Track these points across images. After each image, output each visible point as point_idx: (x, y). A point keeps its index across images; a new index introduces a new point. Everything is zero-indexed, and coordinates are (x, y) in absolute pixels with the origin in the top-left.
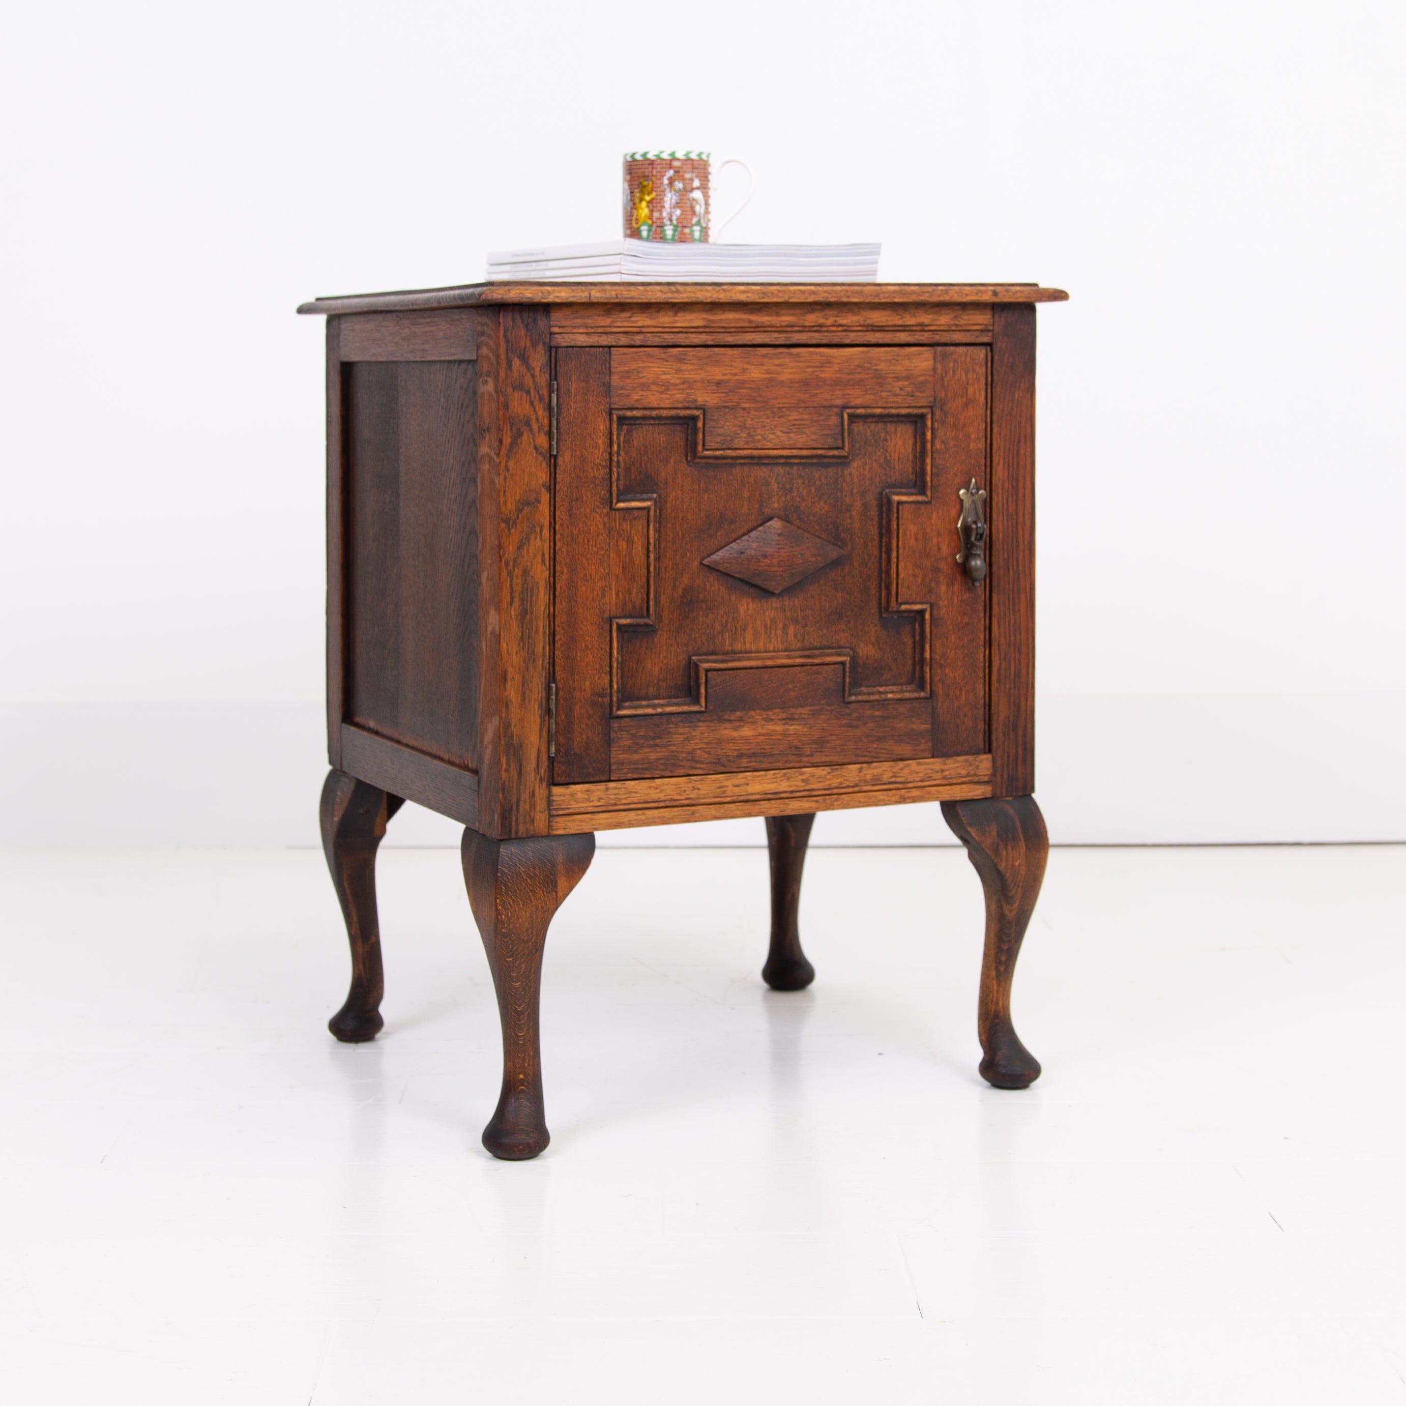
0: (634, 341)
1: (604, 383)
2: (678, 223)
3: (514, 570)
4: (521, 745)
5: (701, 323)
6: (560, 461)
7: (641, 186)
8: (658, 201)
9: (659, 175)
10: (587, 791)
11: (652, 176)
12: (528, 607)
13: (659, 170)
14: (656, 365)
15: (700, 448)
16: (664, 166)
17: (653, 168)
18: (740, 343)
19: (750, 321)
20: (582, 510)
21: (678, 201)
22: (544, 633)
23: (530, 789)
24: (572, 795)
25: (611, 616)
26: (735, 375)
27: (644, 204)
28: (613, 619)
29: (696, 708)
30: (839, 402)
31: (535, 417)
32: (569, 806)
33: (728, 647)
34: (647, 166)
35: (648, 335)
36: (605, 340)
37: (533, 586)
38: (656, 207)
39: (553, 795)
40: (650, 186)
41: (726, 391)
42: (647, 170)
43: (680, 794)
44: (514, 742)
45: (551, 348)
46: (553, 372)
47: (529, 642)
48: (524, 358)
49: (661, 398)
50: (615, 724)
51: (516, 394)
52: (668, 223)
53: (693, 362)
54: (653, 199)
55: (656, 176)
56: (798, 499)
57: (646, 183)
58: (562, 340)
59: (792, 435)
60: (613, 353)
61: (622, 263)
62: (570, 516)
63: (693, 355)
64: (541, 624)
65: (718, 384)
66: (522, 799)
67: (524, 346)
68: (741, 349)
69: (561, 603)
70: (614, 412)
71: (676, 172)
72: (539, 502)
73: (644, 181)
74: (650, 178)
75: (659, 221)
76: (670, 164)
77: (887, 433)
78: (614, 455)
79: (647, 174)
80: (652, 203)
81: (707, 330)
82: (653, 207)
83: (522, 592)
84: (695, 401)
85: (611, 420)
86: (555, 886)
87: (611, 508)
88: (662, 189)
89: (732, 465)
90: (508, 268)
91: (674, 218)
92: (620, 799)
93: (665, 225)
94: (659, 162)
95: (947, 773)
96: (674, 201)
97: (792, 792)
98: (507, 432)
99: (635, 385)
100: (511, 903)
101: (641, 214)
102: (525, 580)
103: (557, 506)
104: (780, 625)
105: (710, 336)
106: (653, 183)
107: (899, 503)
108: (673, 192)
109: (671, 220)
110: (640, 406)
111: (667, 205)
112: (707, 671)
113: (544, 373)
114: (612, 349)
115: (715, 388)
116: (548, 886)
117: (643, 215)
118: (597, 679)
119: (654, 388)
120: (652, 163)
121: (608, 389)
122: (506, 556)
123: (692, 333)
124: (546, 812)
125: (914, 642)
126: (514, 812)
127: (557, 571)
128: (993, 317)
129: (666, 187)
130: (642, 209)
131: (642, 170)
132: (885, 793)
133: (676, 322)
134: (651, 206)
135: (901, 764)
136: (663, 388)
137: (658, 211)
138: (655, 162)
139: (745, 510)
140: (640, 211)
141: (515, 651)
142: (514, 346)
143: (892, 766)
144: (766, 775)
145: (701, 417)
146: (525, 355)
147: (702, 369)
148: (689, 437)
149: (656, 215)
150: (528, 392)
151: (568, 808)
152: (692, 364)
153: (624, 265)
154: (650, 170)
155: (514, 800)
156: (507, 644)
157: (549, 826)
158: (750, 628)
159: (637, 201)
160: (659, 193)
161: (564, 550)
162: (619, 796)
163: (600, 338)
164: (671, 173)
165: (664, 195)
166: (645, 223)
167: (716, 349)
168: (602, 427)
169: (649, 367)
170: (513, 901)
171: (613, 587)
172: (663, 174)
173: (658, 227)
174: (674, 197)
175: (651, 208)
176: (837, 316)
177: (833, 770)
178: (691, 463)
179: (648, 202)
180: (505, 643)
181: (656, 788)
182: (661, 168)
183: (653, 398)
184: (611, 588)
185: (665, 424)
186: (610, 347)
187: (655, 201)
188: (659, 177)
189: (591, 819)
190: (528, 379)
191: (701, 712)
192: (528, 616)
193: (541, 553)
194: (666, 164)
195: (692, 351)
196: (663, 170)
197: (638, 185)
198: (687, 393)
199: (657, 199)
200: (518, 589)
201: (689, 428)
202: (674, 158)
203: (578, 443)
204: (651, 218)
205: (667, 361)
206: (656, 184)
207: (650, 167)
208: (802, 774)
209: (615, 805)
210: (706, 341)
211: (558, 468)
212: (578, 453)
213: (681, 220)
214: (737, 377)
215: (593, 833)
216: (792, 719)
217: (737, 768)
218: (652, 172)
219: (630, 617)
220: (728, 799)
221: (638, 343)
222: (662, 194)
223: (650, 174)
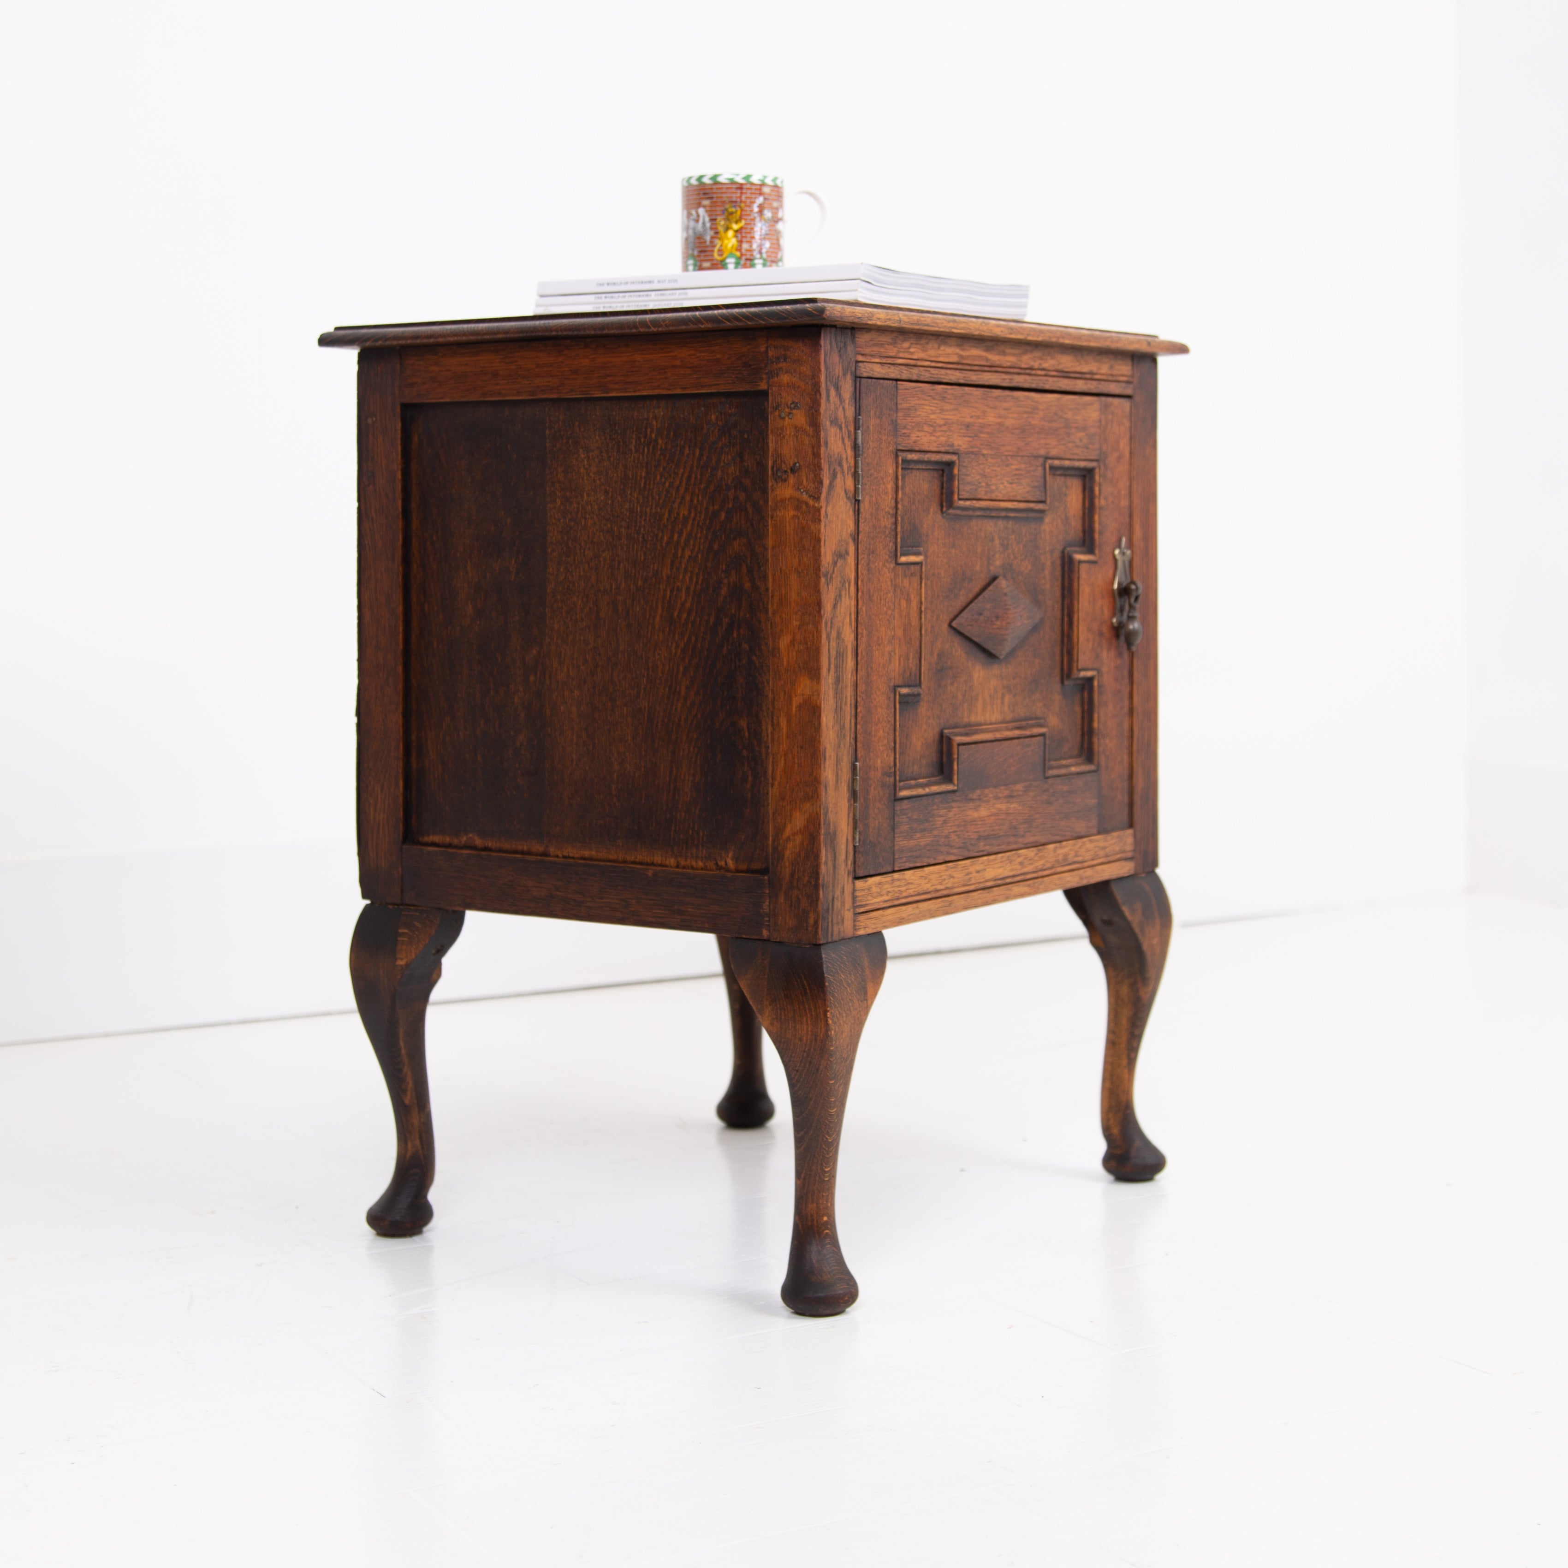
0: (912, 374)
1: (892, 420)
2: (768, 256)
3: (831, 632)
4: (835, 832)
5: (954, 359)
6: (862, 505)
7: (726, 213)
8: (748, 231)
9: (748, 201)
10: (880, 883)
11: (741, 202)
12: (841, 674)
13: (748, 195)
14: (927, 402)
15: (956, 497)
16: (753, 191)
17: (742, 193)
18: (980, 383)
19: (987, 359)
20: (876, 564)
21: (768, 232)
22: (851, 704)
23: (841, 884)
24: (869, 889)
25: (895, 684)
26: (978, 417)
27: (730, 233)
28: (896, 688)
29: (950, 787)
30: (1042, 452)
31: (845, 457)
32: (868, 902)
33: (966, 720)
34: (734, 190)
35: (922, 369)
36: (893, 373)
37: (843, 651)
38: (746, 237)
39: (856, 890)
40: (739, 213)
41: (972, 435)
42: (734, 195)
43: (941, 884)
44: (831, 830)
45: (856, 377)
46: (858, 404)
47: (841, 715)
48: (838, 388)
49: (931, 440)
50: (899, 806)
51: (833, 430)
52: (758, 256)
53: (951, 401)
54: (741, 228)
55: (745, 202)
56: (1012, 557)
57: (733, 210)
58: (865, 370)
59: (1014, 486)
60: (899, 387)
61: (859, 290)
62: (868, 570)
63: (952, 394)
64: (849, 692)
65: (968, 426)
66: (836, 896)
67: (838, 375)
68: (982, 390)
69: (862, 670)
70: (900, 454)
71: (765, 199)
72: (847, 553)
73: (731, 207)
74: (738, 204)
75: (749, 253)
76: (760, 189)
77: (1067, 487)
78: (899, 503)
79: (734, 199)
80: (741, 233)
81: (960, 367)
82: (742, 237)
83: (837, 657)
84: (952, 445)
85: (897, 463)
86: (866, 993)
87: (897, 564)
88: (752, 217)
89: (971, 517)
90: (591, 298)
91: (764, 251)
92: (901, 892)
93: (755, 259)
94: (748, 186)
95: (1107, 850)
96: (763, 232)
97: (1014, 876)
98: (826, 473)
99: (913, 424)
100: (838, 1016)
101: (727, 245)
102: (839, 643)
103: (859, 559)
104: (1000, 695)
105: (962, 373)
106: (742, 210)
107: (1080, 562)
108: (763, 222)
109: (760, 253)
110: (917, 449)
111: (757, 236)
112: (959, 745)
113: (852, 406)
114: (899, 382)
115: (965, 431)
116: (861, 994)
117: (730, 246)
118: (885, 756)
119: (926, 428)
120: (740, 187)
121: (895, 427)
122: (826, 615)
123: (950, 369)
124: (852, 910)
125: (1083, 712)
126: (830, 912)
127: (859, 633)
128: (1133, 369)
129: (756, 215)
130: (728, 239)
131: (729, 195)
132: (1071, 873)
133: (939, 356)
134: (739, 235)
135: (1080, 842)
136: (932, 428)
137: (747, 242)
138: (744, 187)
139: (978, 568)
140: (726, 242)
141: (831, 724)
142: (831, 373)
143: (1074, 845)
144: (996, 859)
145: (957, 462)
146: (839, 385)
147: (957, 409)
148: (945, 485)
149: (745, 246)
150: (841, 428)
151: (866, 905)
152: (951, 404)
153: (861, 292)
154: (738, 195)
155: (830, 898)
156: (826, 718)
157: (855, 926)
158: (980, 697)
159: (721, 229)
160: (748, 222)
161: (864, 609)
162: (900, 889)
163: (890, 370)
164: (760, 200)
165: (755, 224)
166: (731, 255)
167: (967, 389)
168: (891, 471)
169: (923, 404)
170: (840, 1014)
171: (897, 651)
172: (753, 200)
173: (747, 259)
174: (764, 227)
175: (739, 238)
176: (1041, 359)
177: (1039, 850)
178: (945, 515)
179: (736, 231)
180: (825, 717)
181: (926, 878)
182: (751, 193)
183: (925, 440)
184: (895, 653)
185: (927, 469)
186: (897, 380)
187: (744, 231)
188: (748, 204)
189: (883, 916)
190: (840, 413)
191: (954, 792)
192: (840, 685)
193: (849, 612)
194: (756, 189)
195: (951, 389)
196: (753, 196)
197: (723, 212)
198: (948, 435)
199: (746, 228)
200: (833, 653)
201: (945, 474)
202: (763, 184)
203: (874, 488)
204: (739, 249)
205: (934, 399)
206: (746, 211)
207: (739, 191)
208: (1019, 856)
209: (898, 899)
210: (959, 379)
211: (860, 515)
212: (874, 499)
213: (770, 254)
214: (980, 421)
215: (881, 932)
216: (1011, 796)
217: (978, 852)
218: (740, 197)
219: (909, 686)
220: (972, 888)
221: (915, 378)
222: (752, 222)
223: (738, 200)
